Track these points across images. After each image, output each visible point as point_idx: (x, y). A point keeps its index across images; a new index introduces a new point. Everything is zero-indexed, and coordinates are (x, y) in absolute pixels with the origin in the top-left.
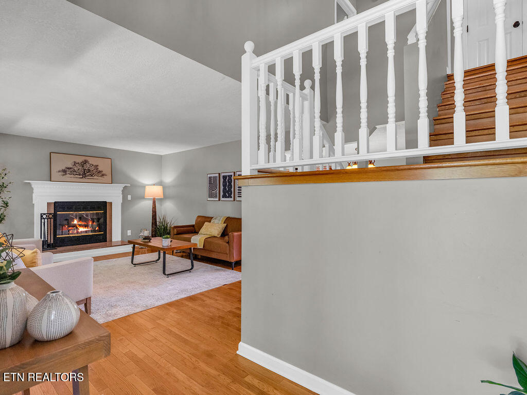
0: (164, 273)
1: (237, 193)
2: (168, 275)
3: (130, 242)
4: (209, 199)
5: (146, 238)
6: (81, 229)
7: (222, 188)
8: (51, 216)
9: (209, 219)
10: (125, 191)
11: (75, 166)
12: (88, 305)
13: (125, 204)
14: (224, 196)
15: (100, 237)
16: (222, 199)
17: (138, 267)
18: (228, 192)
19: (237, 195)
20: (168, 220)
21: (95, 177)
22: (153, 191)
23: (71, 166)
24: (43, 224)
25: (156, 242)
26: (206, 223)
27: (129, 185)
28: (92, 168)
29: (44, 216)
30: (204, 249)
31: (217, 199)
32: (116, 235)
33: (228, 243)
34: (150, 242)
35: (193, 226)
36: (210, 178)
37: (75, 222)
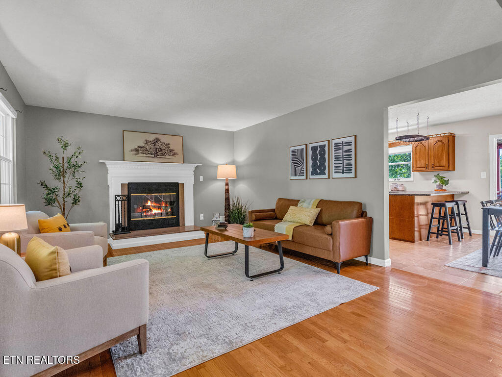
0: (247, 274)
1: (333, 168)
2: (252, 277)
3: (202, 229)
4: (292, 178)
5: (221, 225)
6: (155, 211)
7: (310, 162)
8: (124, 198)
9: (295, 203)
10: (197, 171)
11: (147, 145)
12: (142, 337)
13: (197, 185)
14: (314, 173)
15: (173, 222)
16: (311, 177)
17: (212, 261)
18: (319, 167)
19: (334, 171)
20: (243, 203)
21: (167, 157)
22: (226, 171)
23: (143, 145)
24: (117, 206)
25: (232, 230)
26: (291, 207)
27: (201, 165)
28: (164, 147)
29: (118, 198)
30: (293, 241)
31: (304, 177)
32: (189, 219)
33: (331, 235)
34: (226, 230)
35: (273, 211)
36: (294, 151)
37: (149, 203)
